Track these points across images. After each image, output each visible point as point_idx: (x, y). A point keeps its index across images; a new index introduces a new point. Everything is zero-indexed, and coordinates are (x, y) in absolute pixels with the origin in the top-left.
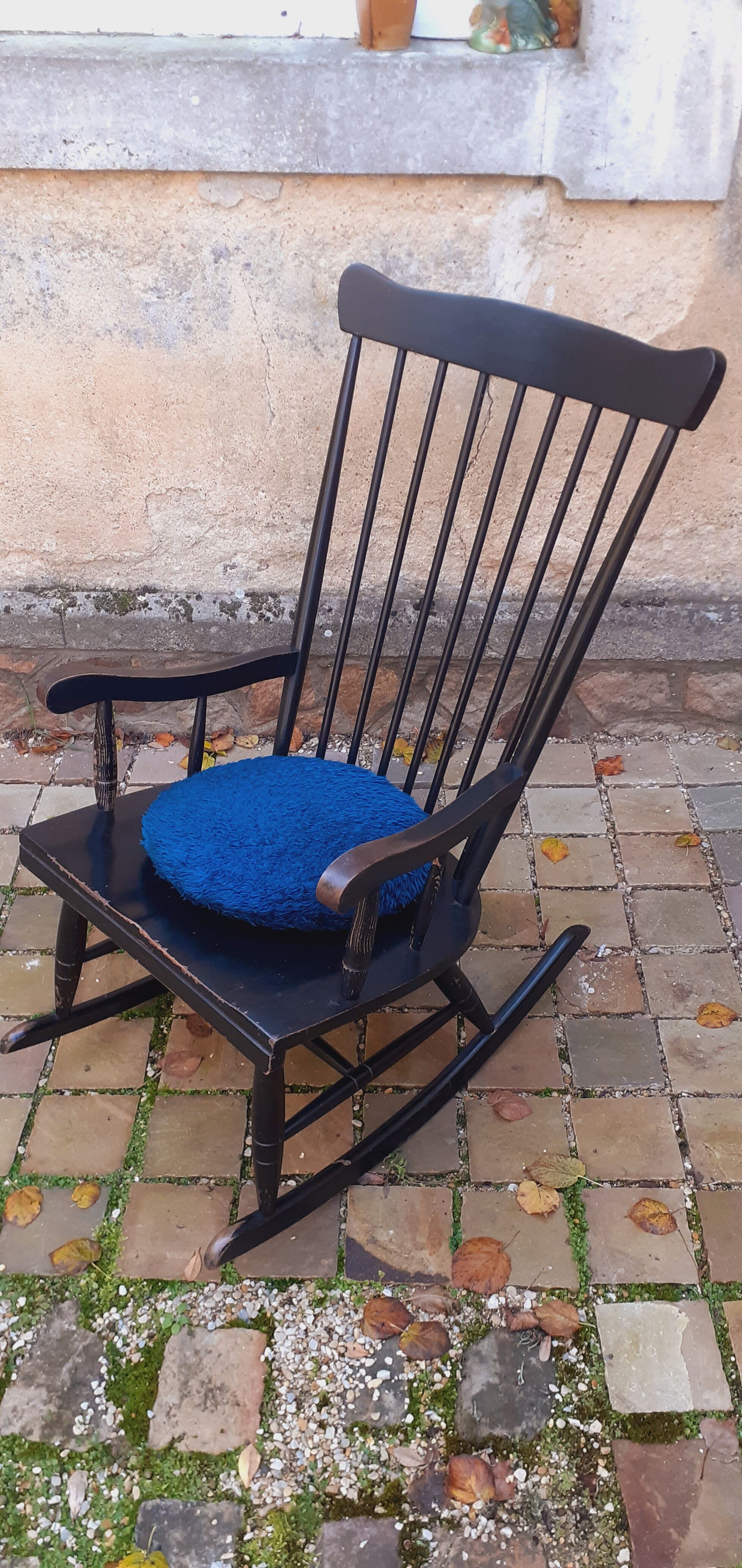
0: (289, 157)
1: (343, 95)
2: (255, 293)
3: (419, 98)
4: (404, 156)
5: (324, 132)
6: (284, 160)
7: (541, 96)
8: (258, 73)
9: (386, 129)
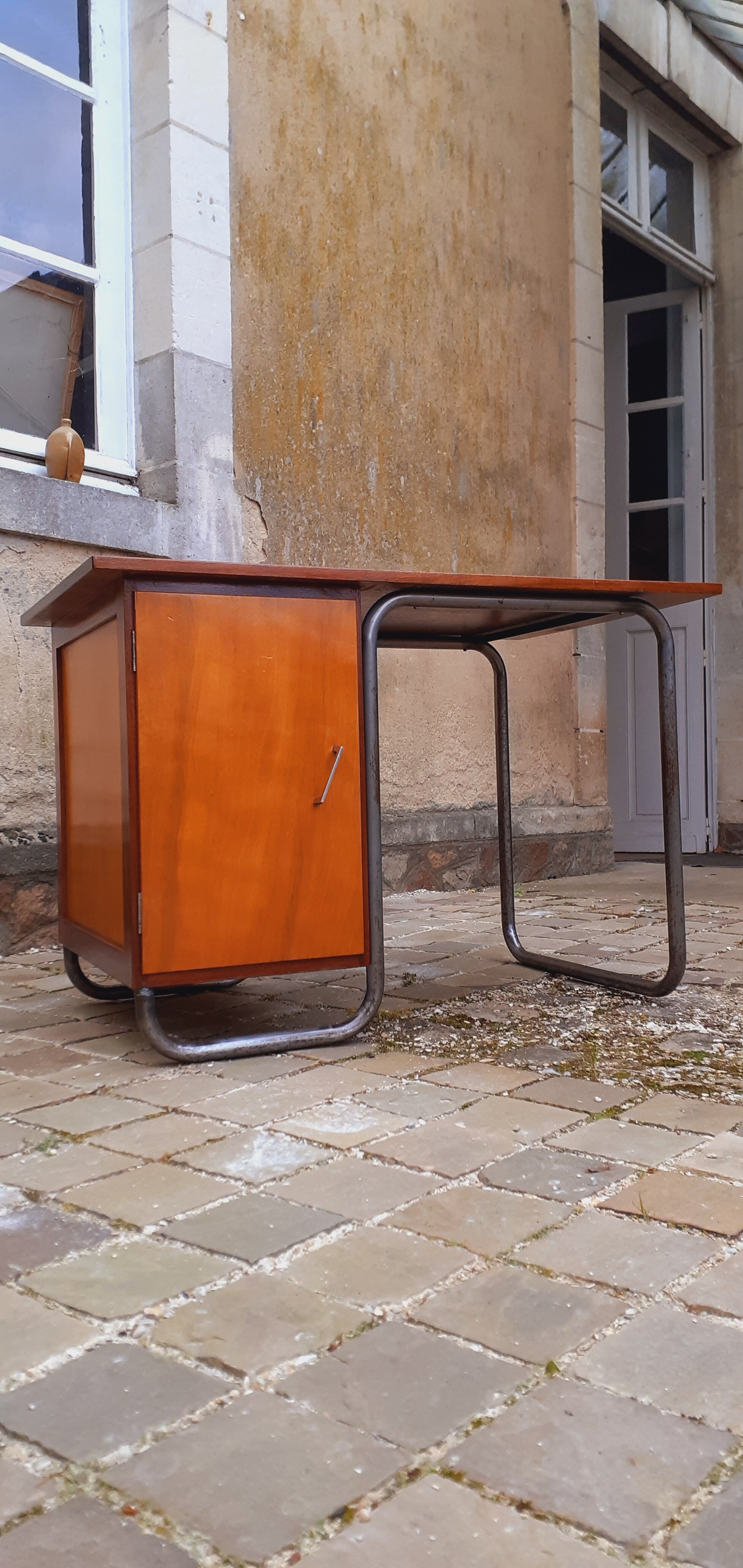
0: (38, 526)
1: (66, 498)
2: (11, 608)
3: (104, 506)
4: (98, 536)
5: (57, 516)
6: (35, 528)
7: (160, 516)
8: (21, 478)
9: (89, 519)
